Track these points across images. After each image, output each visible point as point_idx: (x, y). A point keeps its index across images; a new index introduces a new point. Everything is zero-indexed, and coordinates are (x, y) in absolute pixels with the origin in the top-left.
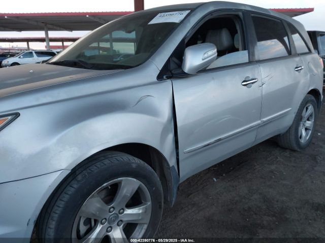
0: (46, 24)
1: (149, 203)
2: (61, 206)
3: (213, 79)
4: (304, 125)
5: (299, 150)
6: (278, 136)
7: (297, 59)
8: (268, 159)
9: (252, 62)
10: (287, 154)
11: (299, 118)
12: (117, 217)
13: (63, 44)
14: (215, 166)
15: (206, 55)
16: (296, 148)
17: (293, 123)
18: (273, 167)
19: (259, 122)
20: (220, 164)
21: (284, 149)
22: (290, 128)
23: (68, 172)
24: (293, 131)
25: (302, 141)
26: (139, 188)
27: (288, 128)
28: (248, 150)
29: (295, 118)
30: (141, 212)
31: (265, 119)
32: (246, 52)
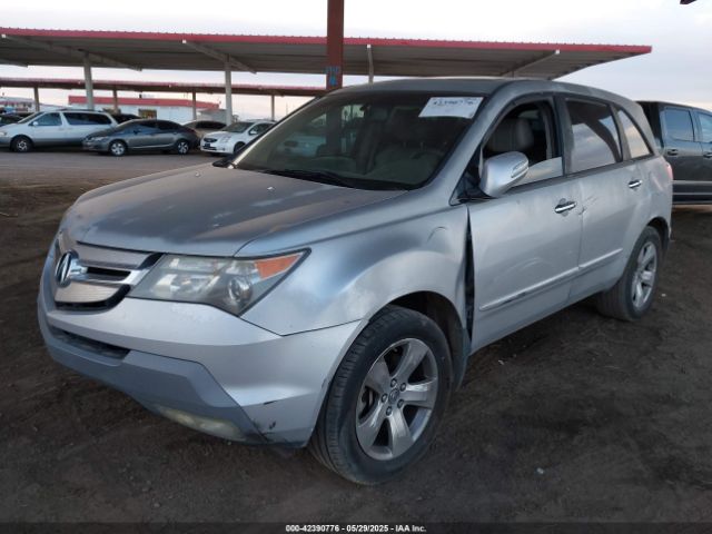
0: (87, 53)
1: (436, 379)
2: (350, 368)
3: (518, 202)
4: (640, 277)
5: (631, 319)
6: (599, 295)
7: (632, 168)
8: (583, 333)
9: (567, 175)
10: (612, 325)
11: (632, 266)
12: (398, 394)
13: (115, 94)
14: (497, 342)
15: (515, 171)
16: (627, 316)
17: (624, 273)
18: (591, 345)
19: (576, 269)
20: (505, 339)
21: (606, 317)
22: (618, 282)
23: (366, 323)
24: (623, 288)
25: (637, 304)
26: (426, 357)
27: (615, 281)
28: (545, 320)
29: (628, 266)
30: (426, 389)
31: (584, 265)
32: (559, 160)
